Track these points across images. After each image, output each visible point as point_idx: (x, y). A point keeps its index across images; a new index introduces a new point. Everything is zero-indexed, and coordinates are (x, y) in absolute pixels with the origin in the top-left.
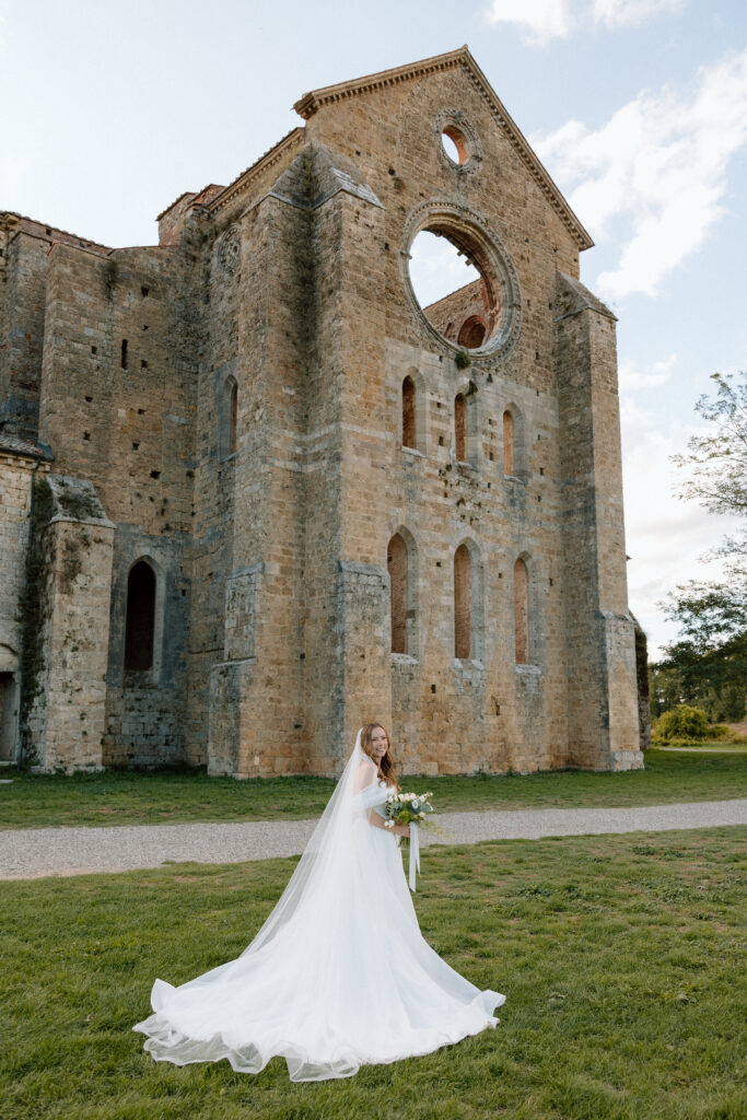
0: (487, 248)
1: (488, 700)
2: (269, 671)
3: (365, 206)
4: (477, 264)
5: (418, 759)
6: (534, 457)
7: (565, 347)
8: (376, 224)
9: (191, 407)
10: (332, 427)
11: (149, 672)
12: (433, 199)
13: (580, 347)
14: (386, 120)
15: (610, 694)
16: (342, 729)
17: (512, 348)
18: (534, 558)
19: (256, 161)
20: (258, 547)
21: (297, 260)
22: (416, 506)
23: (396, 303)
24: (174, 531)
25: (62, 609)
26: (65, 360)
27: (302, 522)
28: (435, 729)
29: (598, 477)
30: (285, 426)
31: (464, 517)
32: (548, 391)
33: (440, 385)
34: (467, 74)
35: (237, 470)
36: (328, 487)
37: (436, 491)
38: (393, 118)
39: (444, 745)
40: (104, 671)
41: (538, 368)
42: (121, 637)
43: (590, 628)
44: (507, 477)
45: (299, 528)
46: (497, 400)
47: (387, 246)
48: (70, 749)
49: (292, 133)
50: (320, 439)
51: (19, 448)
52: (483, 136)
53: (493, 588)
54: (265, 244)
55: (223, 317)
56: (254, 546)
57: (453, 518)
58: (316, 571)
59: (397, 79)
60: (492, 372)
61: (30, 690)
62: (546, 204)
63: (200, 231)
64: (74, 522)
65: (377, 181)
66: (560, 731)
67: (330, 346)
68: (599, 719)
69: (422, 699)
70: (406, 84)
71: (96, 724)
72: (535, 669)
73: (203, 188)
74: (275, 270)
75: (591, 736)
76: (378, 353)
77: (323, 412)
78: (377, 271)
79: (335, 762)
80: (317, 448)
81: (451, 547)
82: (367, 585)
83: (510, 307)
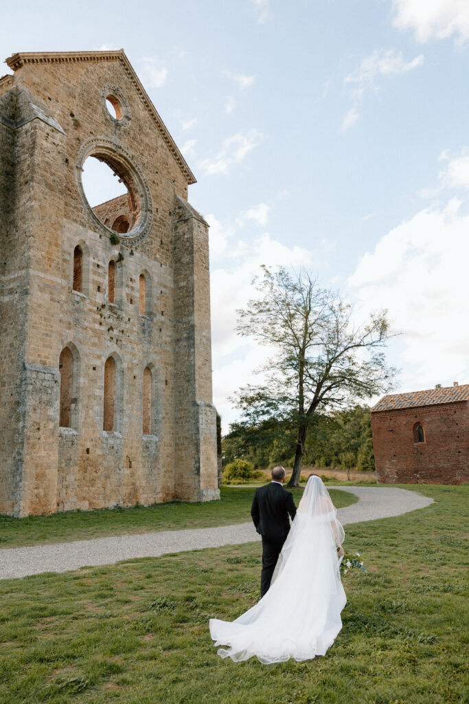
0: (132, 173)
1: (124, 458)
3: (53, 131)
4: (125, 183)
5: (75, 499)
6: (158, 305)
7: (178, 239)
8: (60, 144)
10: (24, 272)
12: (98, 137)
13: (188, 240)
14: (70, 82)
15: (201, 453)
16: (21, 480)
17: (146, 235)
18: (157, 367)
21: (3, 159)
22: (80, 330)
23: (72, 197)
28: (88, 478)
29: (196, 319)
31: (112, 338)
32: (168, 265)
33: (99, 252)
34: (123, 66)
36: (18, 312)
37: (94, 321)
38: (74, 82)
39: (93, 489)
41: (162, 250)
43: (190, 412)
44: (141, 315)
46: (136, 267)
47: (67, 161)
50: (15, 280)
52: (131, 106)
53: (129, 385)
57: (105, 339)
58: (7, 369)
59: (78, 59)
60: (134, 249)
62: (169, 154)
65: (63, 119)
66: (169, 477)
67: (24, 217)
68: (194, 469)
69: (79, 458)
70: (84, 63)
72: (155, 437)
75: (189, 480)
76: (58, 226)
77: (17, 261)
78: (60, 174)
79: (13, 504)
80: (11, 286)
81: (103, 358)
82: (44, 380)
83: (146, 211)
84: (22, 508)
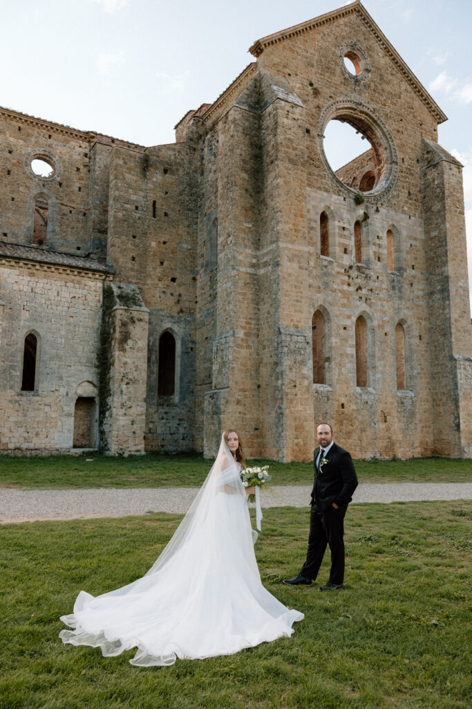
0: (374, 127)
1: (379, 412)
2: (238, 395)
3: (293, 107)
4: (369, 139)
6: (408, 258)
7: (428, 187)
8: (300, 117)
9: (194, 238)
10: (274, 245)
11: (172, 397)
12: (338, 99)
13: (438, 186)
14: (307, 52)
15: (461, 408)
16: (283, 431)
17: (392, 189)
18: (409, 322)
19: (228, 86)
20: (231, 320)
21: (251, 144)
22: (330, 292)
23: (315, 166)
24: (185, 313)
25: (119, 360)
26: (120, 215)
27: (257, 304)
28: (344, 431)
29: (451, 270)
30: (246, 246)
31: (361, 298)
32: (417, 216)
33: (345, 215)
34: (360, 18)
35: (218, 274)
36: (272, 282)
37: (343, 283)
38: (312, 51)
39: (350, 441)
40: (145, 396)
41: (410, 201)
42: (155, 376)
43: (446, 366)
44: (390, 272)
45: (255, 308)
46: (382, 223)
47: (308, 131)
48: (126, 441)
49: (248, 67)
50: (267, 253)
51: (95, 268)
52: (371, 56)
53: (380, 342)
54: (232, 136)
55: (210, 183)
56: (228, 320)
57: (354, 299)
58: (266, 334)
59: (314, 26)
60: (379, 206)
61: (104, 408)
62: (415, 96)
63: (197, 132)
64: (126, 310)
65: (302, 91)
66: (427, 432)
67: (272, 195)
68: (453, 425)
69: (335, 412)
70: (320, 28)
71: (141, 427)
72: (411, 393)
73: (199, 107)
74: (238, 151)
75: (448, 435)
76: (302, 197)
77: (268, 236)
78: (301, 147)
79: (278, 451)
80: (265, 259)
81: (353, 318)
82: (297, 342)
83: (391, 164)
84: (285, 455)
